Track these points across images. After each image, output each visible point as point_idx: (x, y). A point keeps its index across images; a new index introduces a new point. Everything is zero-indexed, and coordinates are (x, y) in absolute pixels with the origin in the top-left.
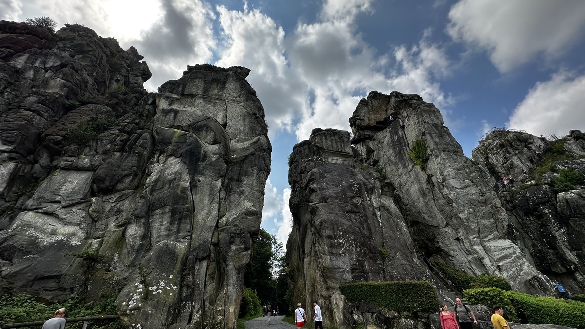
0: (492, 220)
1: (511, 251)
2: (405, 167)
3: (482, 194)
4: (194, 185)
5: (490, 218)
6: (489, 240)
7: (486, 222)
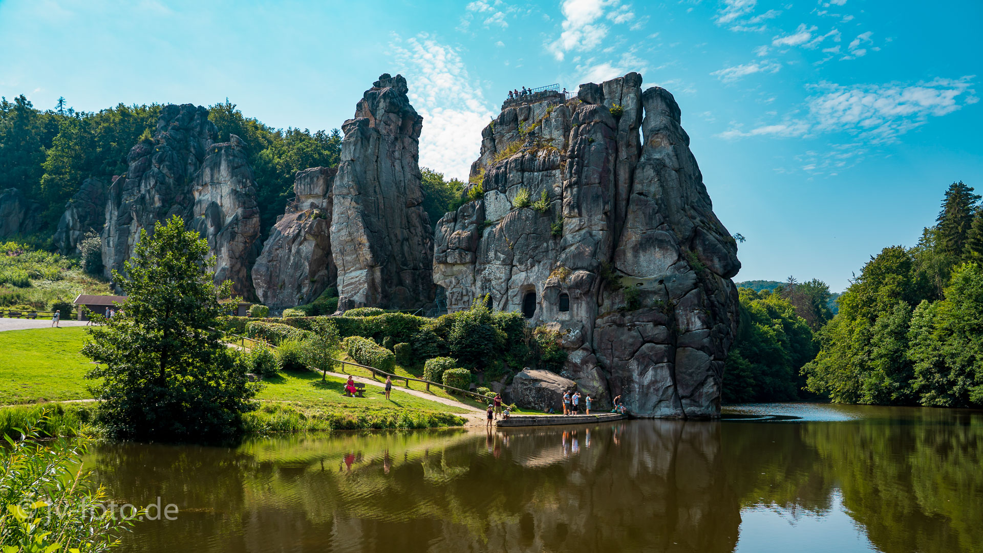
0: (354, 256)
1: (357, 279)
3: (350, 234)
5: (353, 254)
6: (351, 272)
7: (348, 258)
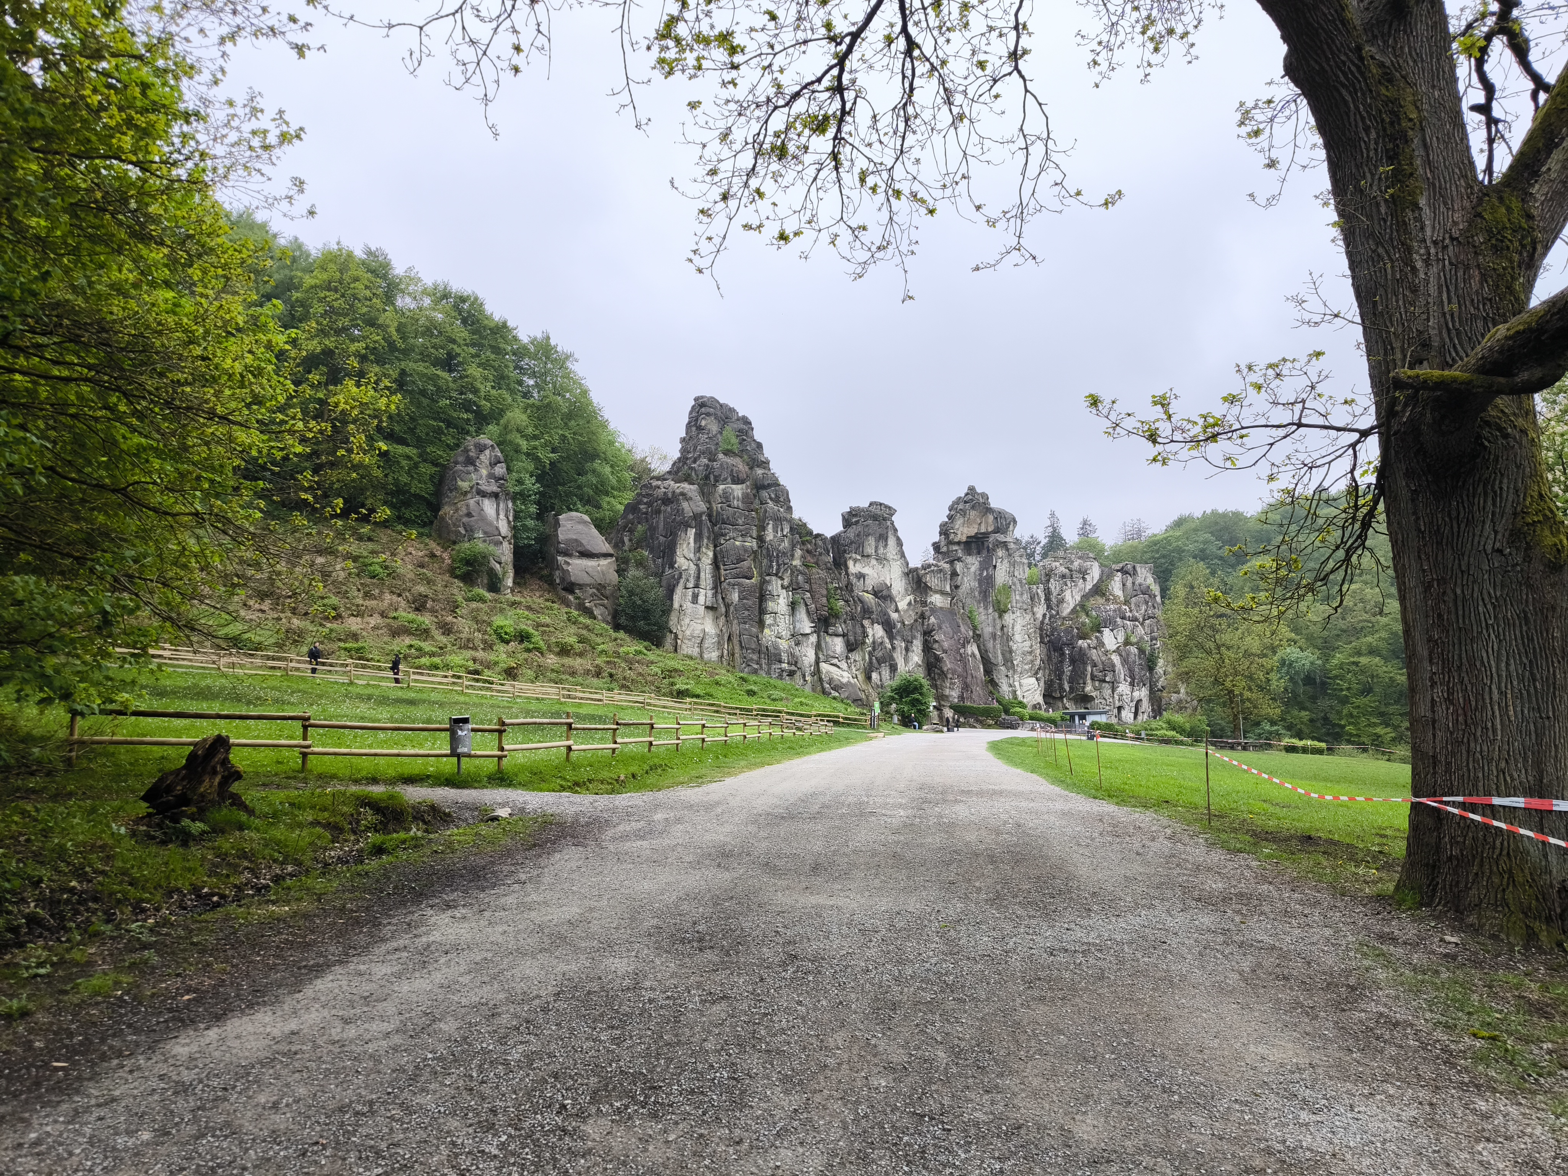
0: (1030, 666)
1: (1033, 685)
2: (986, 608)
3: (1031, 646)
4: (894, 648)
6: (1024, 679)
7: (1027, 667)
